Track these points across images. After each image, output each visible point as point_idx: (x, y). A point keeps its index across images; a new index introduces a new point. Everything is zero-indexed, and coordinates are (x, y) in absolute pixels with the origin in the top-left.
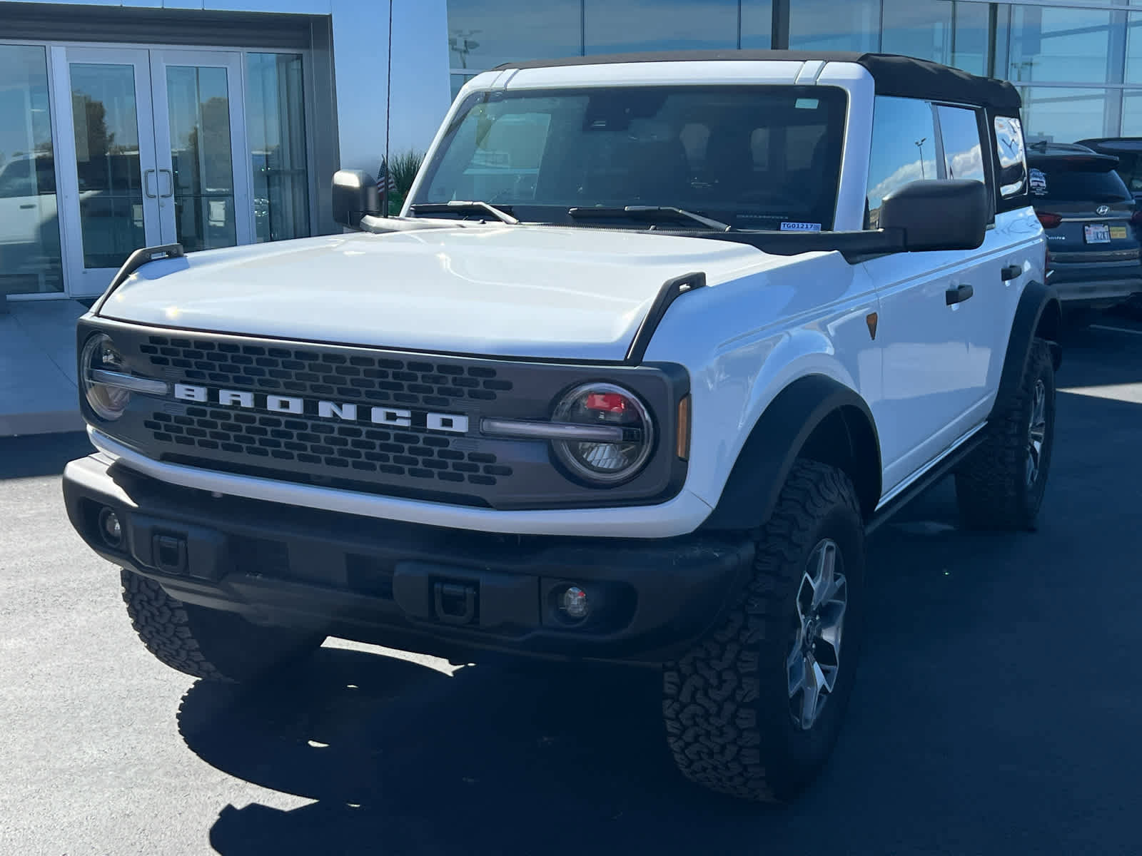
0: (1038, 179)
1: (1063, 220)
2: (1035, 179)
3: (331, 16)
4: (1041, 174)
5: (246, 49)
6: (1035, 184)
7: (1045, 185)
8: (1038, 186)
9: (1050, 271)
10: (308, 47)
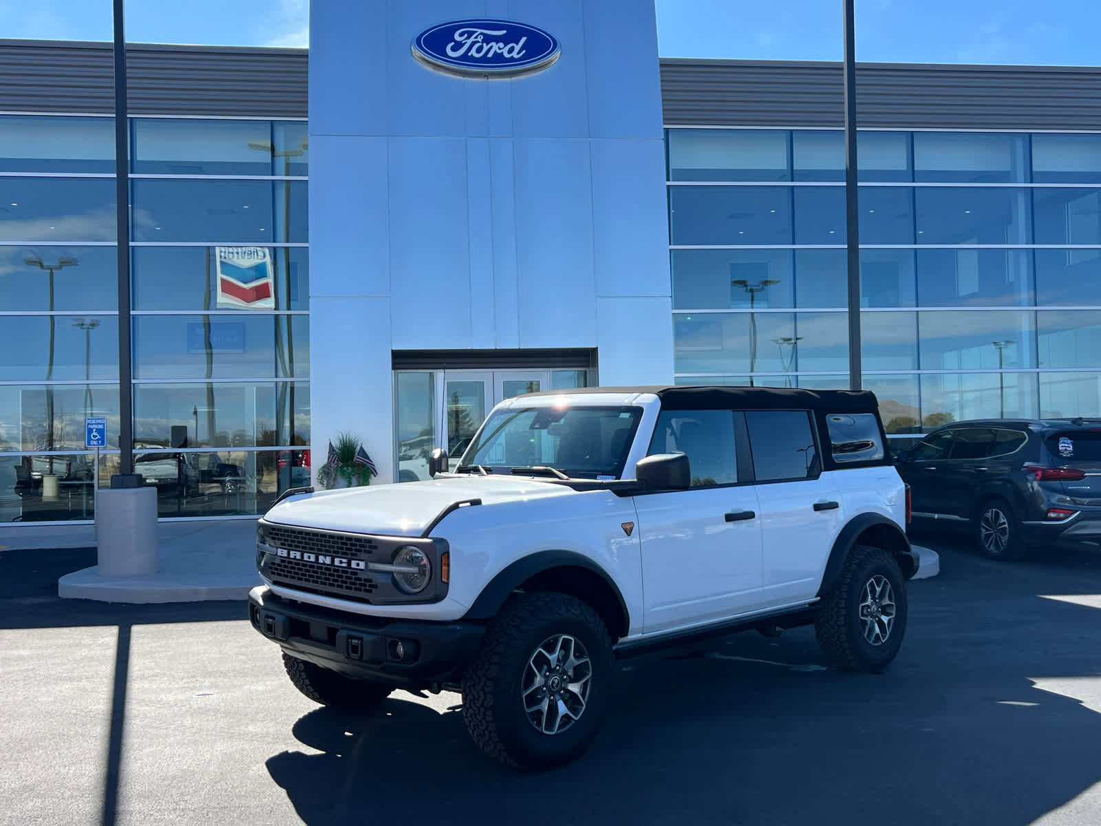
0: (1066, 445)
1: (1086, 474)
2: (1063, 445)
3: (597, 348)
4: (1069, 441)
5: (551, 369)
6: (1064, 448)
7: (1071, 449)
8: (1066, 450)
9: (1077, 511)
10: (588, 366)
